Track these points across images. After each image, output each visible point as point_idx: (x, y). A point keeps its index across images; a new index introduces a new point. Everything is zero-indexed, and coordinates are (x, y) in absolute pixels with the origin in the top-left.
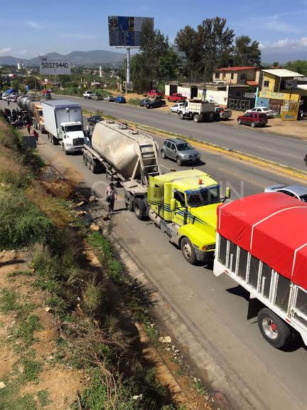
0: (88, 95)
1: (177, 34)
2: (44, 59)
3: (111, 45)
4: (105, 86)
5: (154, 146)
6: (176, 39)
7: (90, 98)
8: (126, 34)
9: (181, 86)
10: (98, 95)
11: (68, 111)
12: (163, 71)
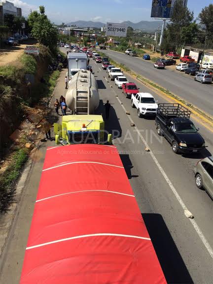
0: (128, 52)
1: (202, 10)
2: (110, 25)
3: (152, 17)
4: (144, 46)
5: (89, 92)
6: (200, 14)
7: (129, 54)
8: (164, 9)
9: (192, 50)
10: (134, 53)
11: (77, 61)
12: (183, 38)
